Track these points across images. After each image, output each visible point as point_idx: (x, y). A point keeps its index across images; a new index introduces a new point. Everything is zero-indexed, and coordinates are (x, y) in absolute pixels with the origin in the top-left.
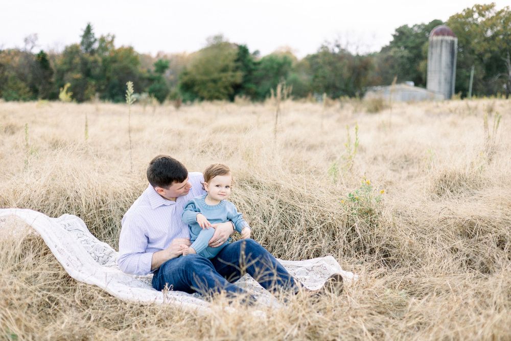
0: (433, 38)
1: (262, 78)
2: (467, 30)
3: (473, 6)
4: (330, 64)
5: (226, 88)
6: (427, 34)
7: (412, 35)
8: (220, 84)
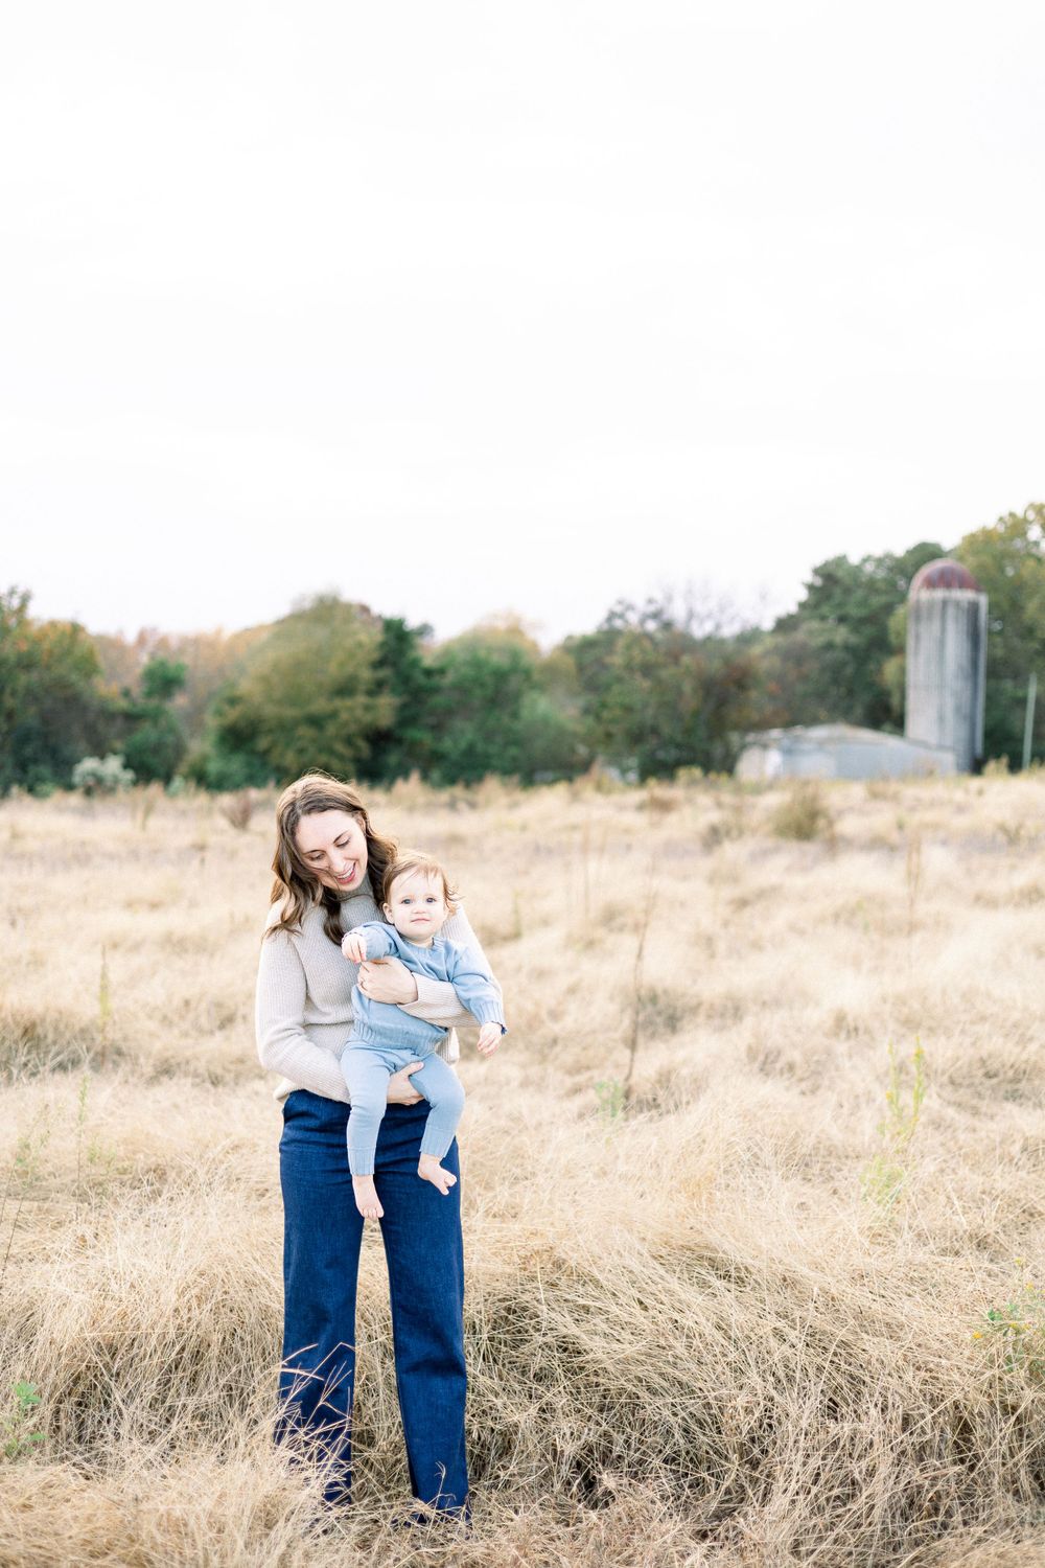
0: (919, 593)
1: (450, 712)
2: (1010, 572)
3: (1026, 506)
4: (647, 670)
5: (349, 741)
6: (902, 583)
7: (859, 585)
8: (331, 729)
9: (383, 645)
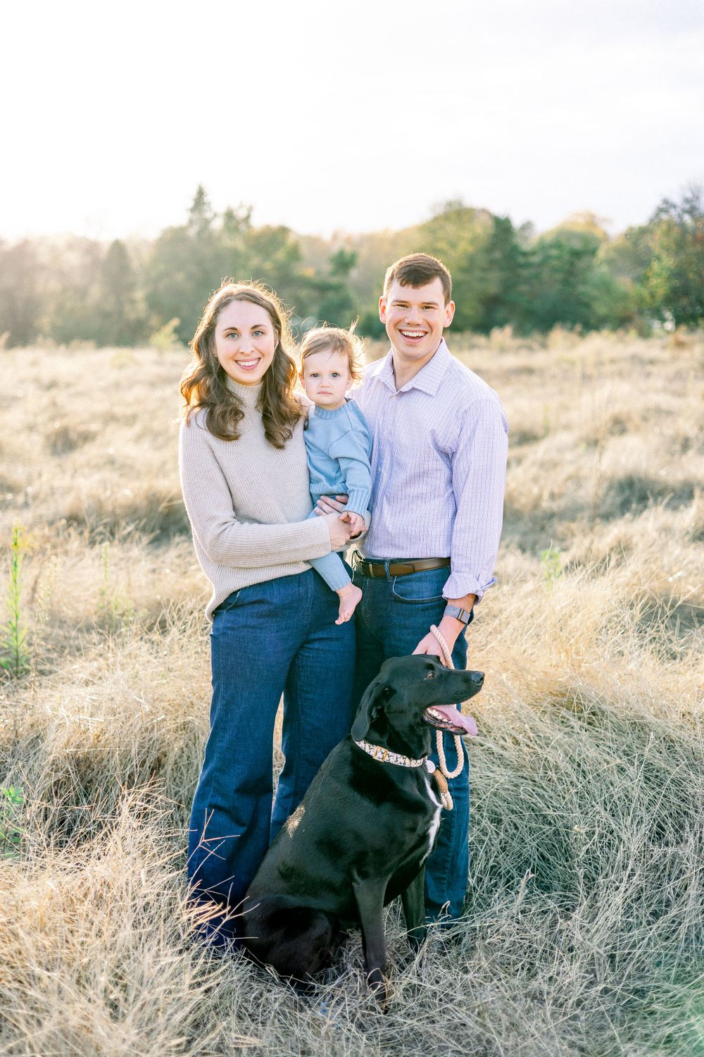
9: (495, 236)
